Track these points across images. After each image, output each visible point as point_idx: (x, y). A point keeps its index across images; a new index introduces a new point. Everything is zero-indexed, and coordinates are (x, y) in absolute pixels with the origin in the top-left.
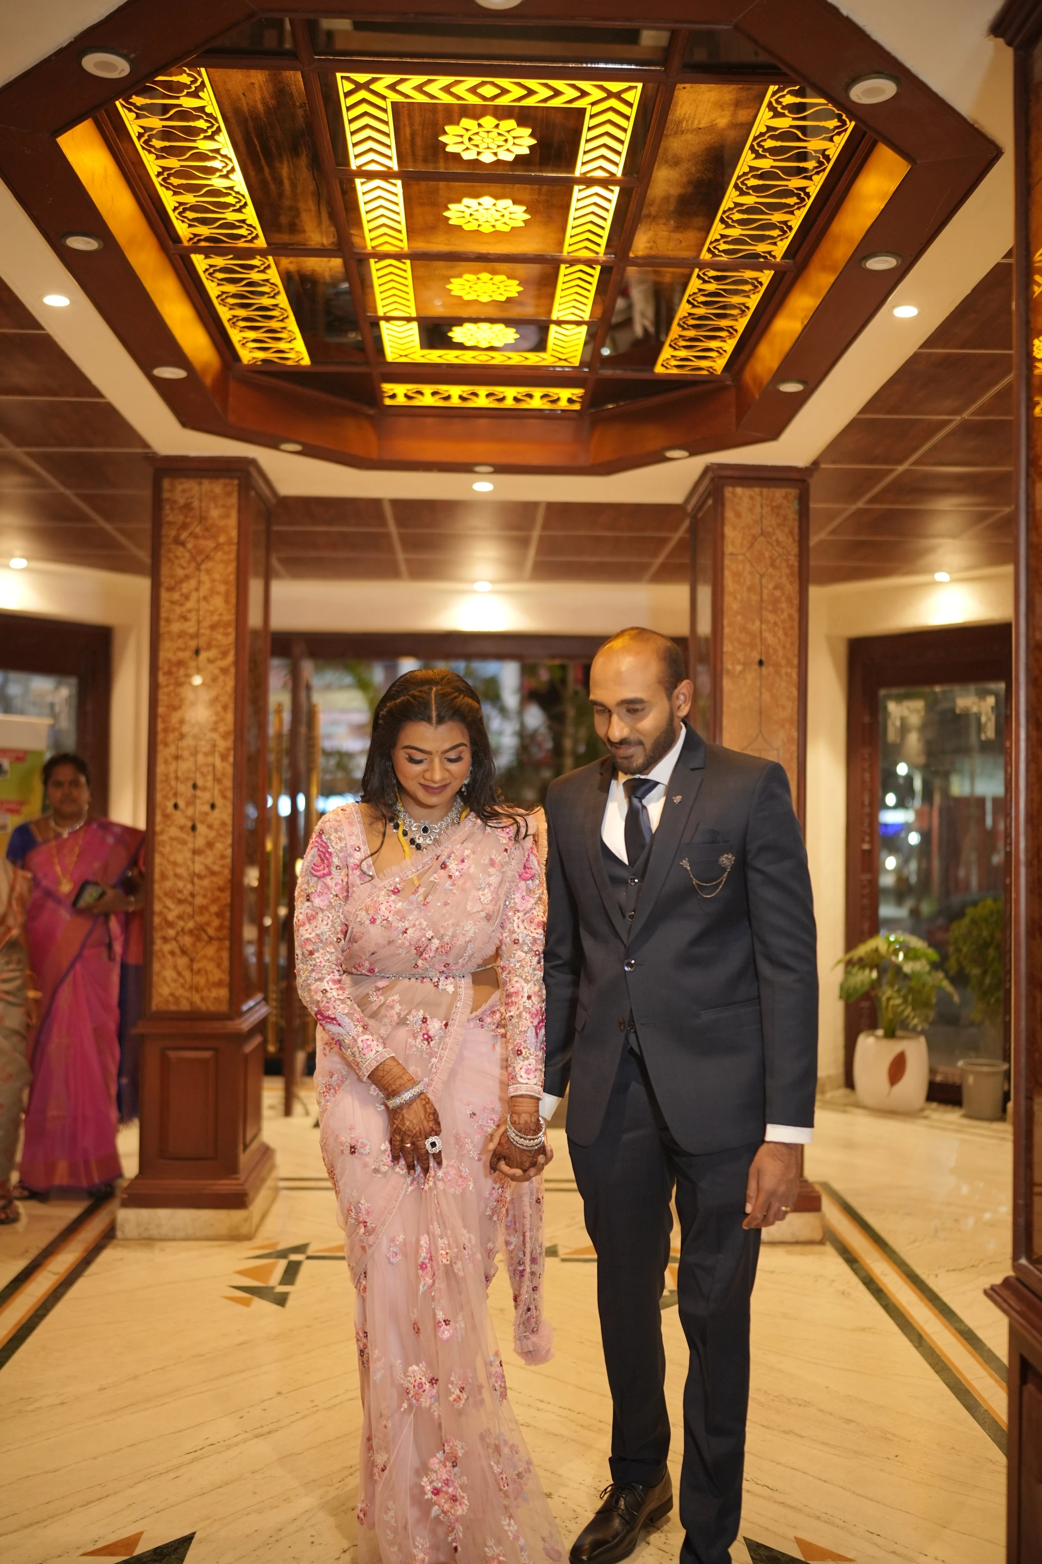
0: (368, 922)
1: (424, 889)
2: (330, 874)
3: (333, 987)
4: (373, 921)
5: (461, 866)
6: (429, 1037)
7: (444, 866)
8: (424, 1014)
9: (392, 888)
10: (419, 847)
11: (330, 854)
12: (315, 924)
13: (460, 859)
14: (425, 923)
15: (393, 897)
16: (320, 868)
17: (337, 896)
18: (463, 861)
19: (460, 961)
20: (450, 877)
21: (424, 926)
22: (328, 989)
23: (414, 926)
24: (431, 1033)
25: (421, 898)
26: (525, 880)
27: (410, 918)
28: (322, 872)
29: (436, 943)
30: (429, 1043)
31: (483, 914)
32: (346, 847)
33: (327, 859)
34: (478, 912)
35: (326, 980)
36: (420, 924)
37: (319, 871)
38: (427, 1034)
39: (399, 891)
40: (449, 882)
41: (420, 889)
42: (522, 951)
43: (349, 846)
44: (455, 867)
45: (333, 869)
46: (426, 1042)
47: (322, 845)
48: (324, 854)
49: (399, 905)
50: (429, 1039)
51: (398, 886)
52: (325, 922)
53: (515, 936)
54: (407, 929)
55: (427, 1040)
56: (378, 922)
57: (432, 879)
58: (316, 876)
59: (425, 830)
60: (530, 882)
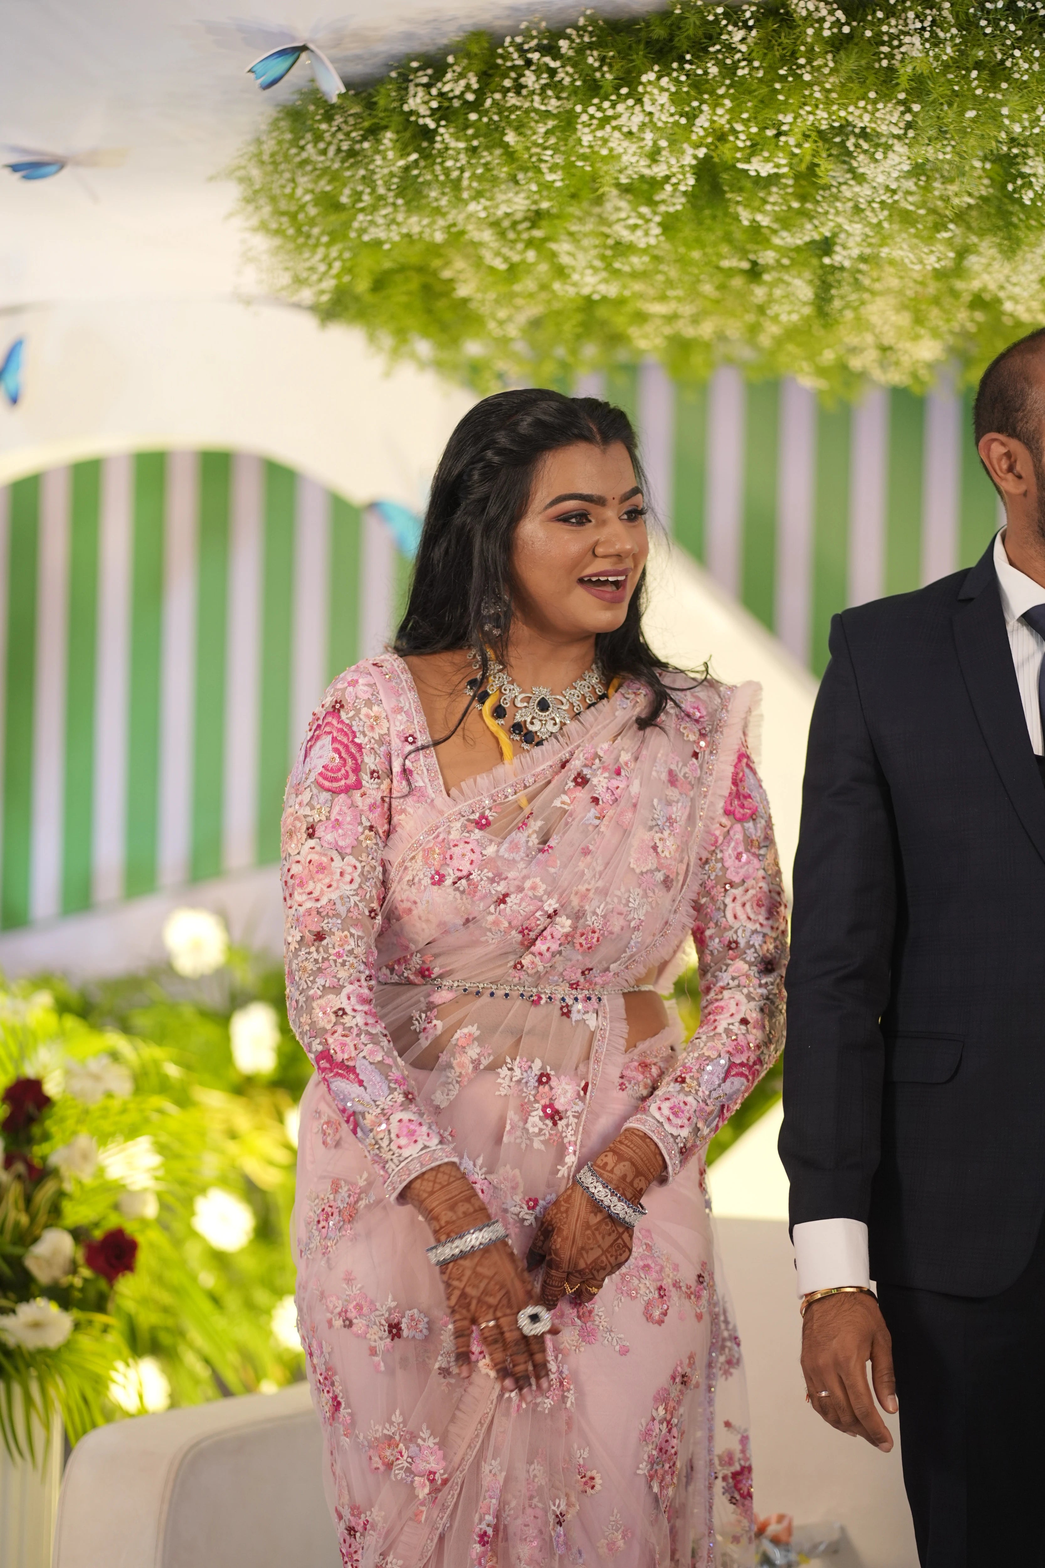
0: (427, 881)
1: (539, 823)
2: (358, 785)
3: (359, 1007)
4: (439, 880)
5: (615, 783)
6: (557, 1112)
7: (581, 781)
8: (543, 1068)
9: (476, 816)
10: (530, 738)
11: (360, 747)
12: (327, 881)
13: (613, 768)
14: (544, 887)
15: (477, 834)
16: (339, 775)
17: (371, 828)
18: (618, 773)
19: (613, 967)
20: (595, 800)
21: (540, 892)
22: (348, 1010)
23: (520, 889)
24: (558, 1106)
25: (534, 840)
26: (741, 820)
27: (511, 875)
28: (343, 782)
29: (564, 924)
30: (555, 1124)
31: (660, 876)
32: (388, 734)
33: (354, 758)
34: (651, 871)
35: (345, 992)
36: (534, 888)
37: (336, 780)
38: (551, 1106)
39: (488, 824)
40: (593, 811)
41: (531, 822)
42: (744, 960)
43: (393, 733)
44: (604, 782)
45: (365, 778)
46: (549, 1122)
47: (340, 730)
48: (346, 747)
49: (491, 850)
50: (554, 1115)
51: (487, 813)
52: (348, 878)
53: (729, 935)
54: (506, 895)
55: (552, 1117)
56: (449, 881)
57: (557, 803)
58: (328, 790)
59: (543, 705)
60: (750, 825)
